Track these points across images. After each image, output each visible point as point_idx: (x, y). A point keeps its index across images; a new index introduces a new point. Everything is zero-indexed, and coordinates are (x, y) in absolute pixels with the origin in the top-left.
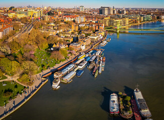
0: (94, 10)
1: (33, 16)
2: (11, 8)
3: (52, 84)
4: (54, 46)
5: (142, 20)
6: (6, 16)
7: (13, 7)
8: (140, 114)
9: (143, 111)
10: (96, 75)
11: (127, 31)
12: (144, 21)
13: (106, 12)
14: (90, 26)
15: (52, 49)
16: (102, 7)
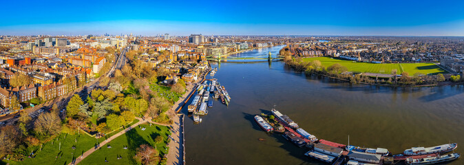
0: (184, 38)
1: (120, 46)
2: (89, 37)
3: (193, 119)
4: (167, 78)
5: (239, 48)
6: (88, 46)
7: (92, 36)
8: (289, 126)
9: (290, 124)
10: (227, 103)
11: (226, 60)
12: (241, 49)
13: (197, 41)
14: (191, 56)
15: (165, 82)
16: (192, 35)
